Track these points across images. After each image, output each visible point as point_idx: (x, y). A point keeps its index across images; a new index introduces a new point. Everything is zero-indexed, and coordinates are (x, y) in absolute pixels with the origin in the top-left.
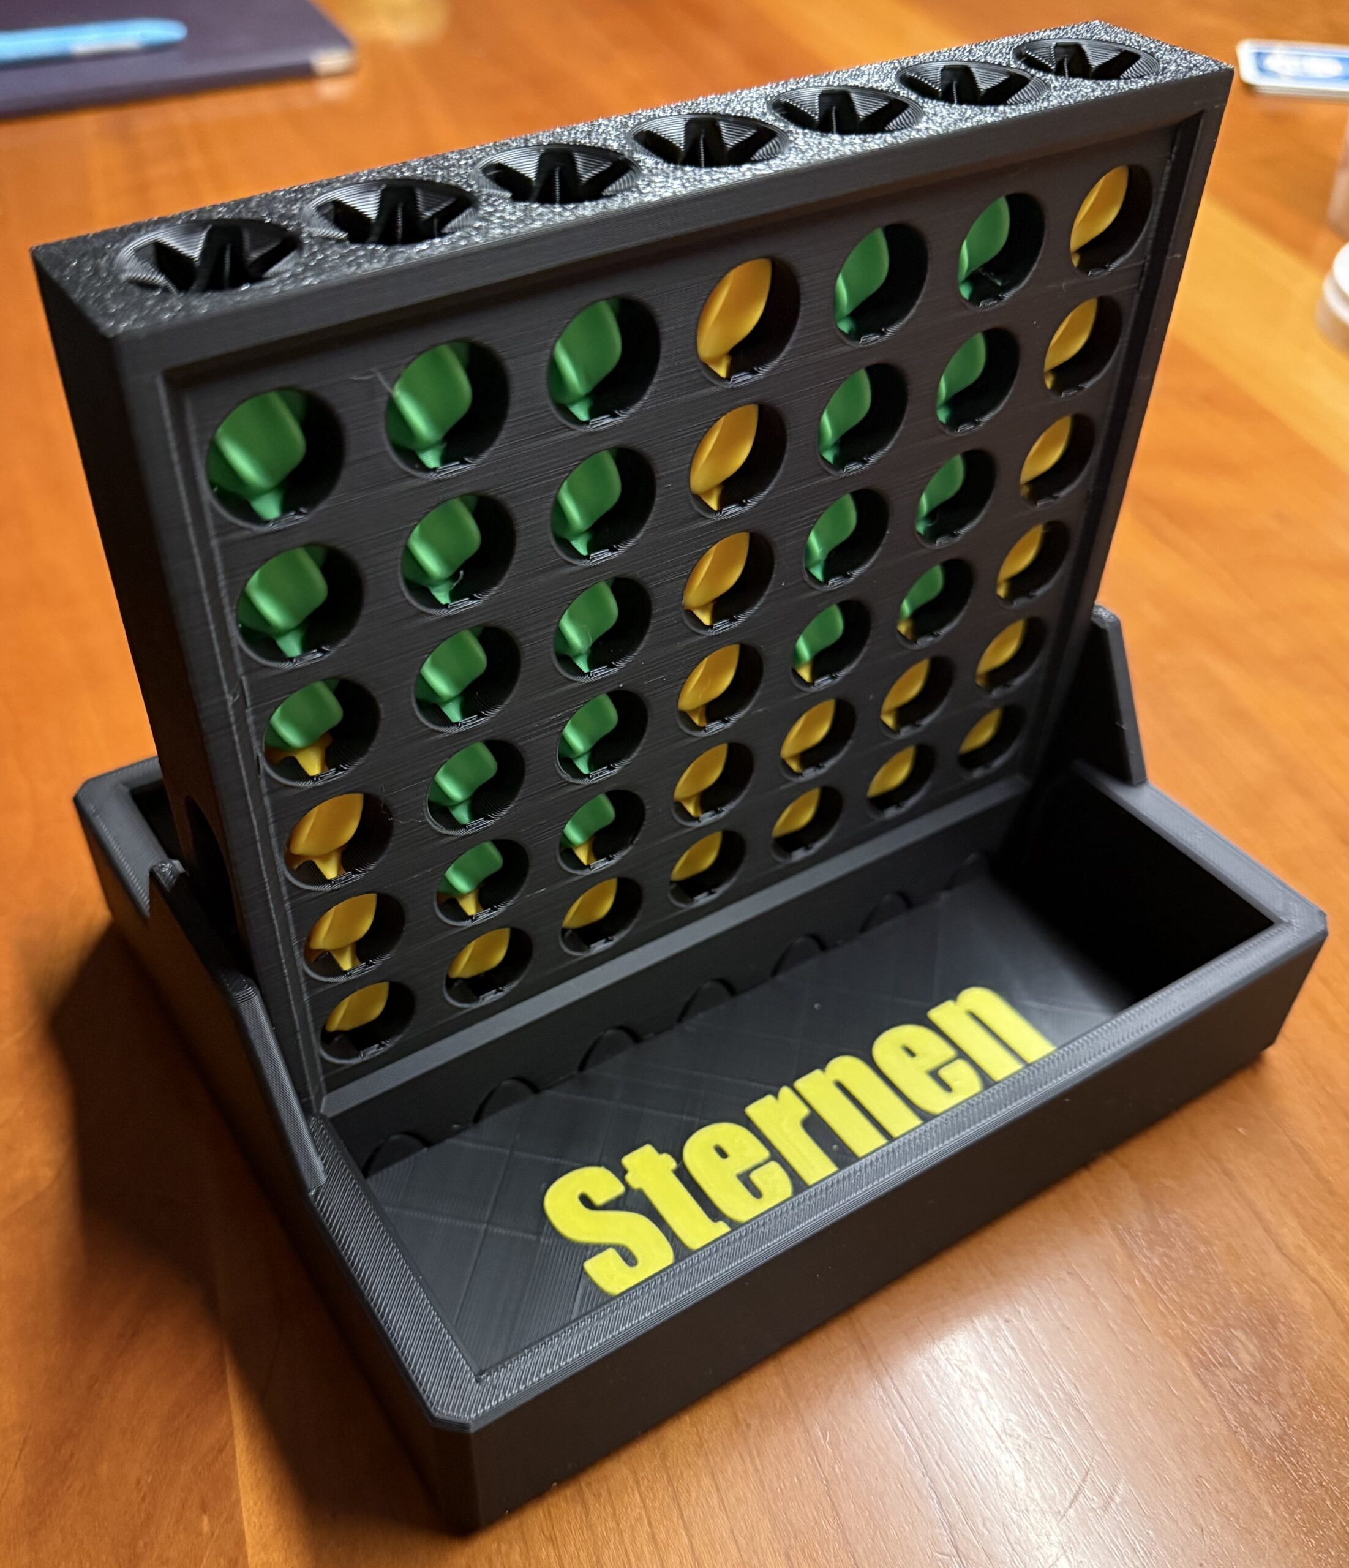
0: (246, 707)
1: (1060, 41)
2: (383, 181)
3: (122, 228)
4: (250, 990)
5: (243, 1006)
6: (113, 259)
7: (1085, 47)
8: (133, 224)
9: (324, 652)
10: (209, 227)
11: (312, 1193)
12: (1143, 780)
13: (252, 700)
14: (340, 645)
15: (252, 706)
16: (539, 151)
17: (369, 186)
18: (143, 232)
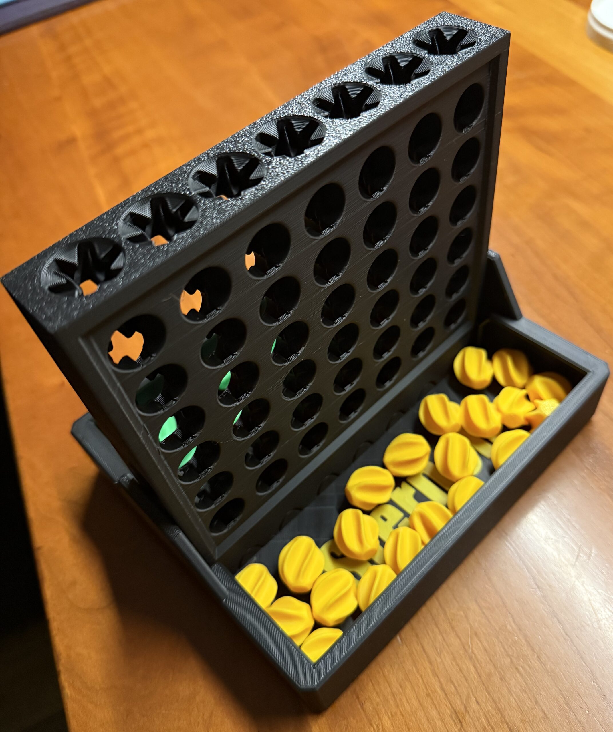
0: (148, 434)
1: (430, 29)
2: (150, 196)
3: (38, 256)
4: (178, 531)
5: (176, 539)
6: (40, 278)
7: (442, 30)
8: (42, 252)
9: (176, 400)
10: (78, 245)
11: (224, 600)
12: (521, 316)
13: (149, 431)
14: (182, 396)
15: (150, 433)
16: (215, 159)
17: (143, 201)
18: (49, 256)
